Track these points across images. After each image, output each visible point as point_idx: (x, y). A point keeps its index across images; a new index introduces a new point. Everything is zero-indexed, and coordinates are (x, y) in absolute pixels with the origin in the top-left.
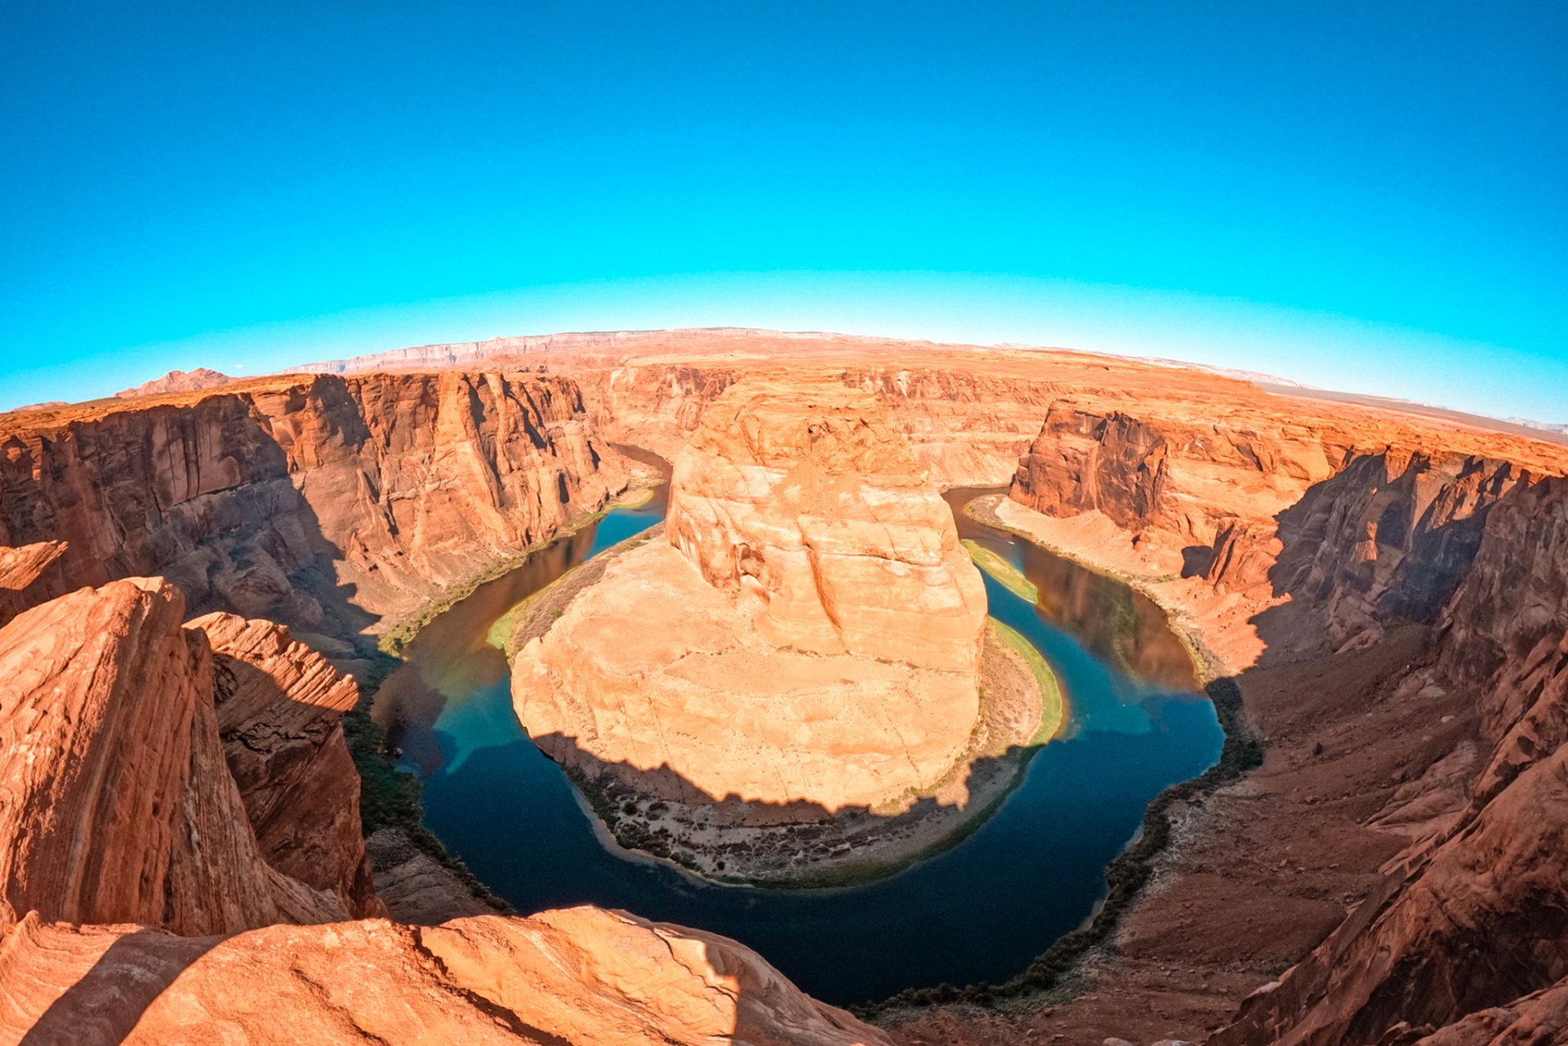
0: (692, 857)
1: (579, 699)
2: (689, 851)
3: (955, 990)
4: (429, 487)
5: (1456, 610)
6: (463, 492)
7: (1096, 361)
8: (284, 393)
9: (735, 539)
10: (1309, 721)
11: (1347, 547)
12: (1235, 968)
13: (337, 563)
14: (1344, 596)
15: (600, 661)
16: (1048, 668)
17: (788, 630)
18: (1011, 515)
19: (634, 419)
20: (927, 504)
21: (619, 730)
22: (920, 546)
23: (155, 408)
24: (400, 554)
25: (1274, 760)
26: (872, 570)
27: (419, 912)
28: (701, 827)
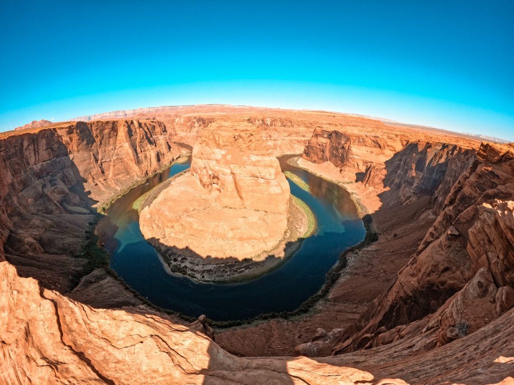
0: (194, 274)
1: (160, 225)
2: (194, 273)
3: (277, 314)
4: (114, 158)
5: (439, 191)
6: (125, 159)
7: (331, 114)
8: (67, 128)
9: (210, 173)
10: (393, 226)
11: (406, 172)
12: (365, 305)
13: (84, 184)
14: (405, 187)
15: (167, 213)
16: (310, 212)
17: (226, 201)
18: (302, 163)
19: (183, 134)
20: (271, 159)
21: (172, 235)
22: (268, 173)
23: (24, 134)
24: (105, 180)
25: (381, 239)
26: (253, 181)
27: (107, 295)
28: (197, 265)
